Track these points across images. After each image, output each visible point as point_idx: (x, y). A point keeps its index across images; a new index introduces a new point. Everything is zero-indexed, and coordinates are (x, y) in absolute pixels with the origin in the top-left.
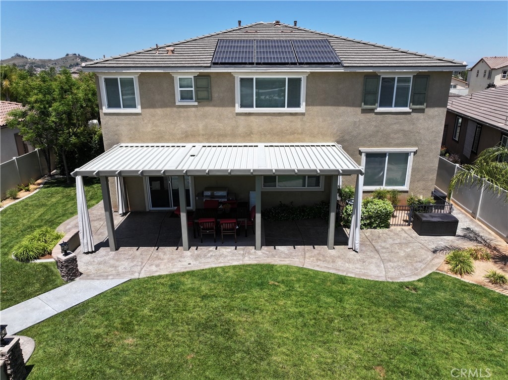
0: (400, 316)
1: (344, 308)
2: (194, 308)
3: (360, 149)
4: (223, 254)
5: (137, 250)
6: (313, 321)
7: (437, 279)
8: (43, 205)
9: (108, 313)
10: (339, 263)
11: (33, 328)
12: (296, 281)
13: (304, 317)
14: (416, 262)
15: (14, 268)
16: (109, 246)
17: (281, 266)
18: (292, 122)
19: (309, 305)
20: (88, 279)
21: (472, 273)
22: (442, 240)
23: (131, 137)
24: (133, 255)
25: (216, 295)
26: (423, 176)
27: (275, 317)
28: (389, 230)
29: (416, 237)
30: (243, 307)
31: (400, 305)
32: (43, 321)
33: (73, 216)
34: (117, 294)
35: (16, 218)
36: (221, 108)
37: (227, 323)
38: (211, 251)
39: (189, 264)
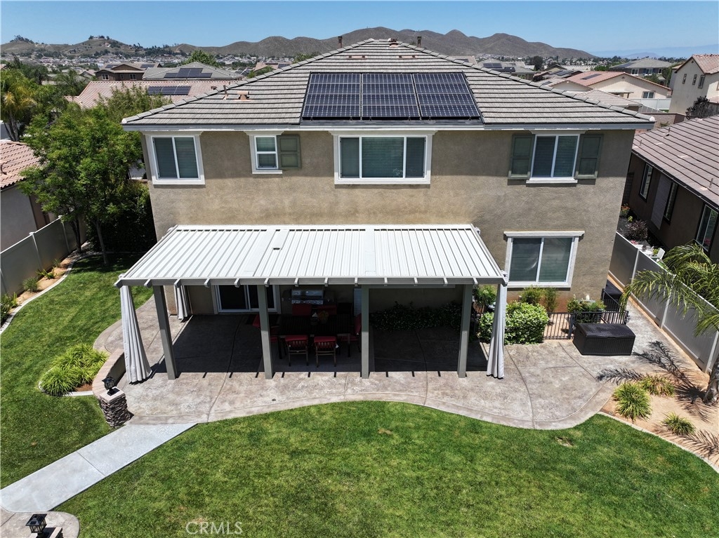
0: (548, 484)
1: (476, 471)
2: (281, 471)
3: (505, 232)
4: (318, 384)
5: (204, 377)
6: (435, 491)
7: (600, 426)
8: (75, 302)
9: (170, 477)
10: (473, 399)
11: (75, 499)
12: (415, 428)
13: (422, 484)
14: (575, 398)
15: (43, 406)
16: (166, 372)
17: (396, 404)
18: (412, 196)
19: (430, 467)
20: (141, 424)
21: (647, 415)
22: (612, 362)
23: (191, 217)
24: (198, 386)
25: (310, 451)
26: (591, 268)
27: (385, 486)
28: (542, 347)
29: (578, 357)
30: (345, 469)
31: (549, 467)
32: (87, 489)
33: (116, 321)
34: (180, 449)
35: (39, 324)
36: (314, 178)
37: (323, 495)
38: (302, 379)
39: (274, 400)
